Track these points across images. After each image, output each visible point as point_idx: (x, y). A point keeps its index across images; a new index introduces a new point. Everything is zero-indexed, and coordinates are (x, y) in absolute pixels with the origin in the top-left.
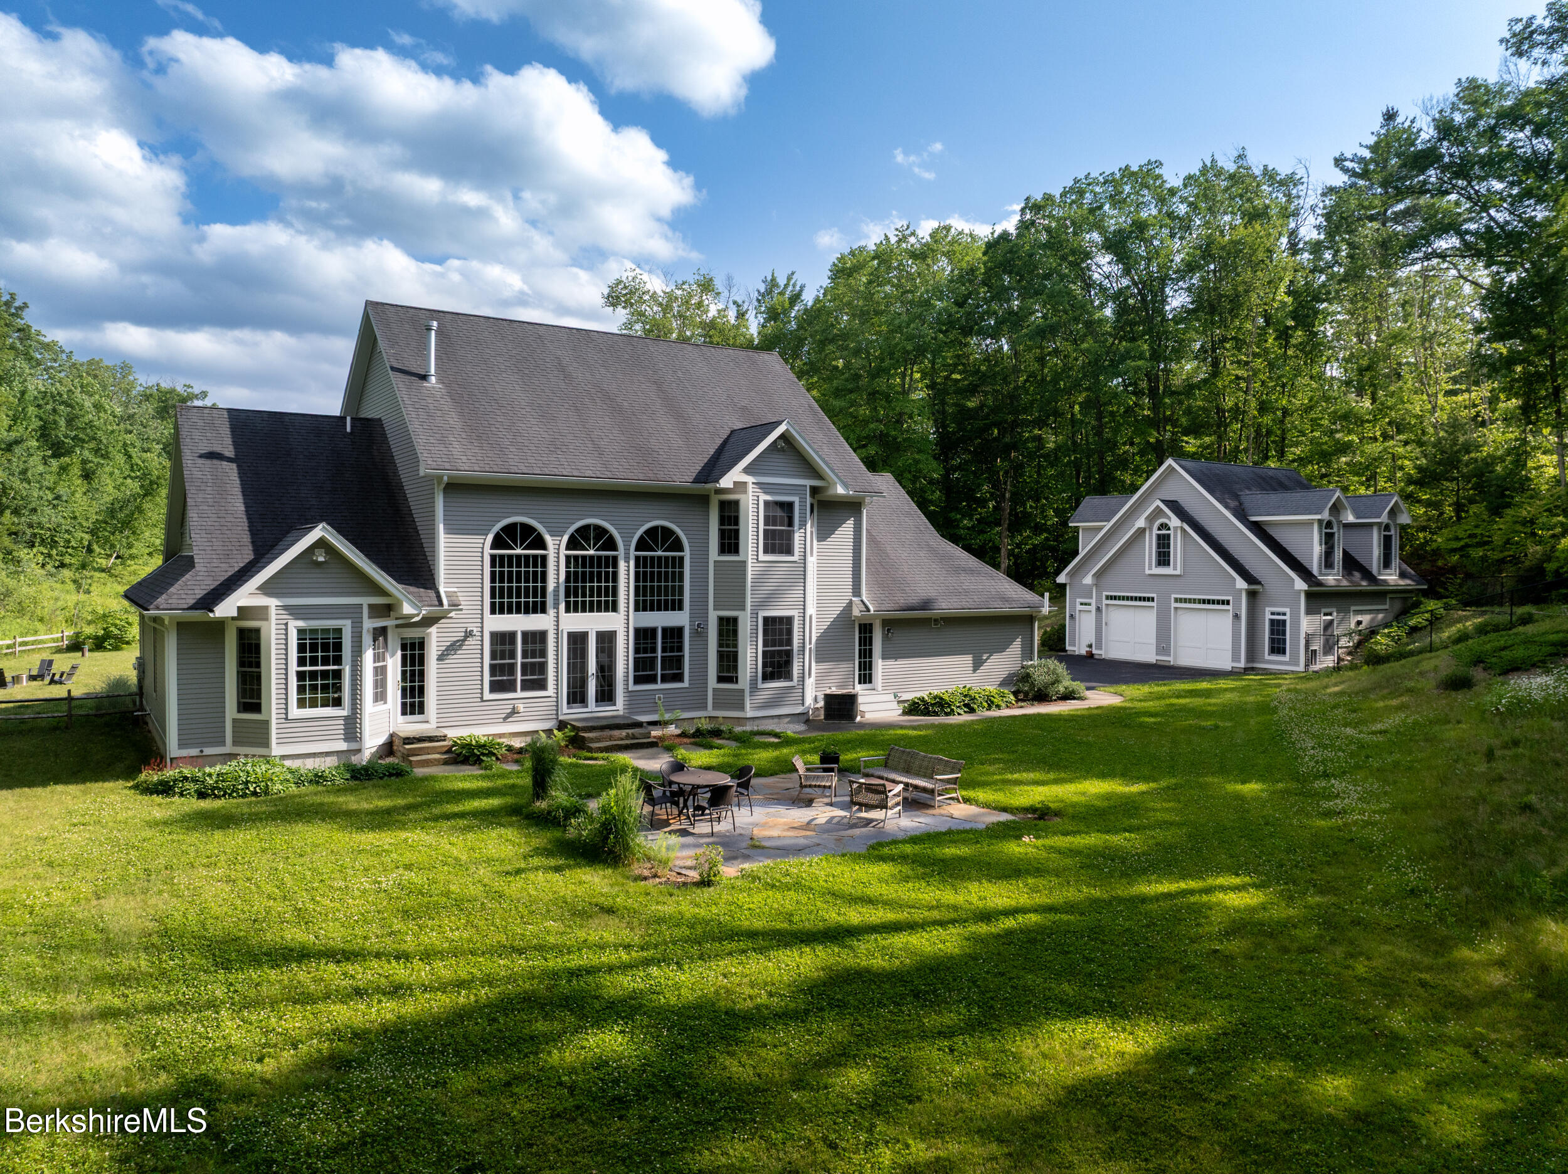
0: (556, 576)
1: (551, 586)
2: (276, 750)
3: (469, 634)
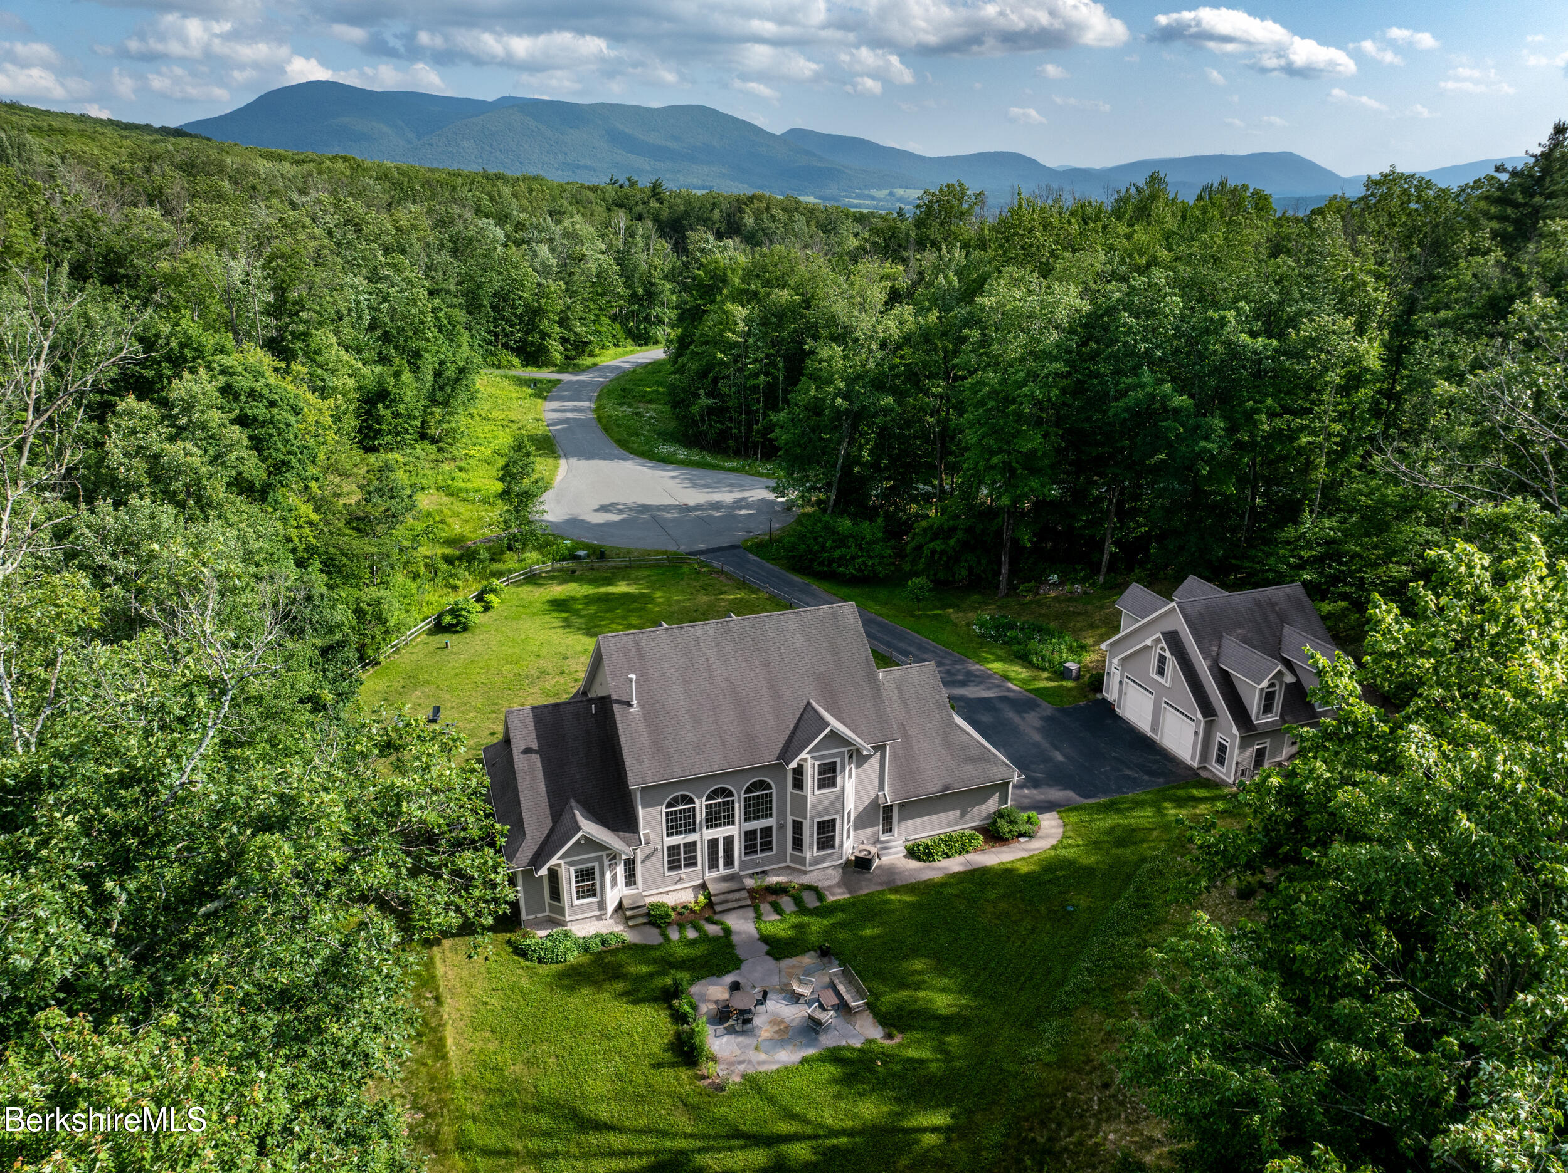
0: (700, 815)
1: (698, 821)
2: (568, 919)
3: (656, 849)
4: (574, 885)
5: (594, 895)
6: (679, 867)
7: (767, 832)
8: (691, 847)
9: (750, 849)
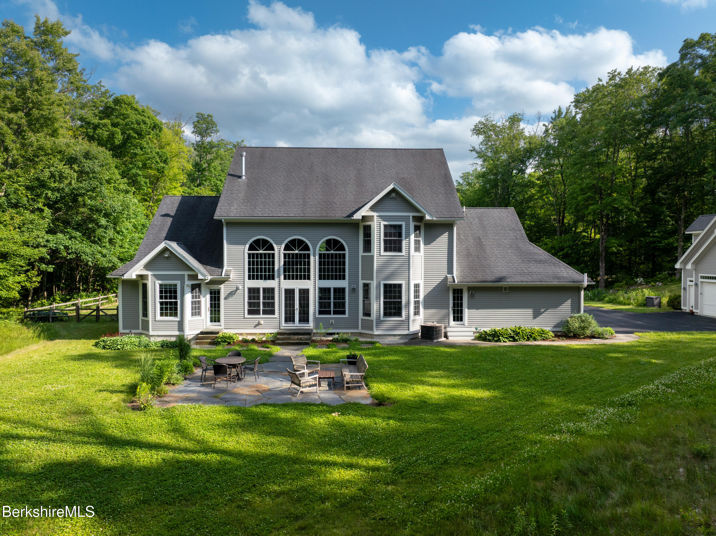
0: (279, 262)
1: (276, 268)
2: (151, 333)
3: (237, 289)
4: (158, 299)
5: (176, 315)
6: (257, 312)
7: (340, 292)
8: (269, 292)
9: (324, 309)
